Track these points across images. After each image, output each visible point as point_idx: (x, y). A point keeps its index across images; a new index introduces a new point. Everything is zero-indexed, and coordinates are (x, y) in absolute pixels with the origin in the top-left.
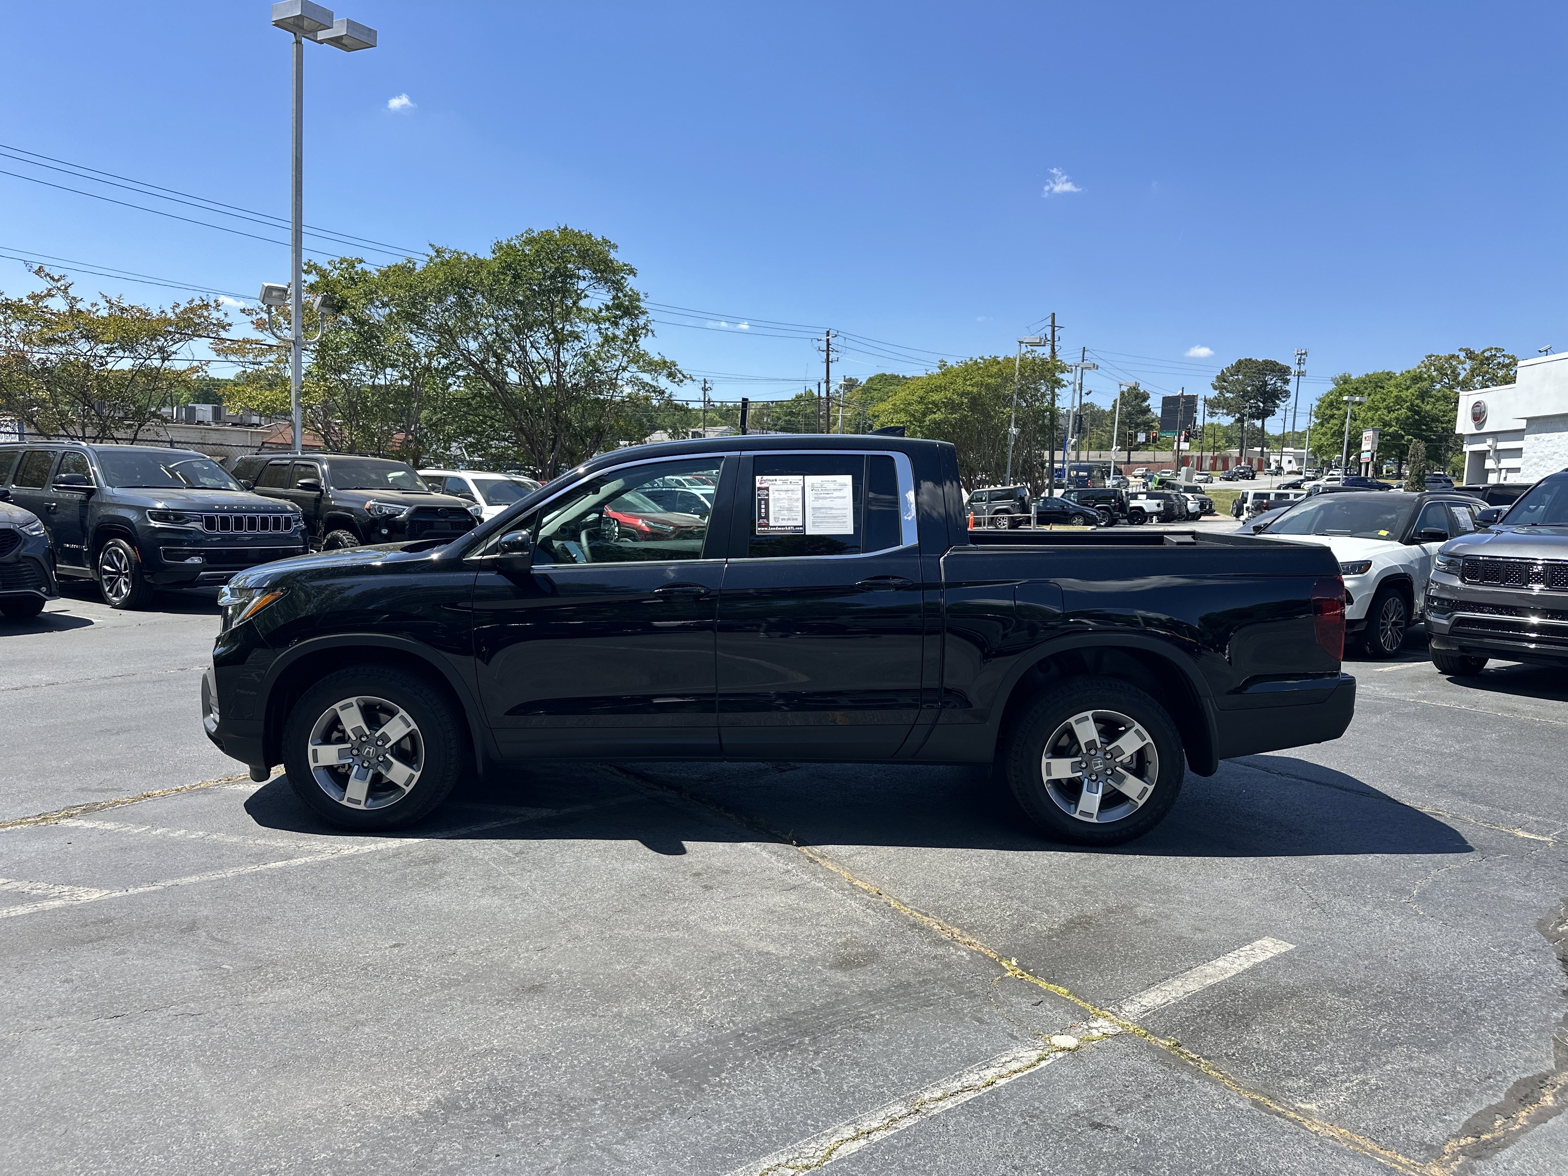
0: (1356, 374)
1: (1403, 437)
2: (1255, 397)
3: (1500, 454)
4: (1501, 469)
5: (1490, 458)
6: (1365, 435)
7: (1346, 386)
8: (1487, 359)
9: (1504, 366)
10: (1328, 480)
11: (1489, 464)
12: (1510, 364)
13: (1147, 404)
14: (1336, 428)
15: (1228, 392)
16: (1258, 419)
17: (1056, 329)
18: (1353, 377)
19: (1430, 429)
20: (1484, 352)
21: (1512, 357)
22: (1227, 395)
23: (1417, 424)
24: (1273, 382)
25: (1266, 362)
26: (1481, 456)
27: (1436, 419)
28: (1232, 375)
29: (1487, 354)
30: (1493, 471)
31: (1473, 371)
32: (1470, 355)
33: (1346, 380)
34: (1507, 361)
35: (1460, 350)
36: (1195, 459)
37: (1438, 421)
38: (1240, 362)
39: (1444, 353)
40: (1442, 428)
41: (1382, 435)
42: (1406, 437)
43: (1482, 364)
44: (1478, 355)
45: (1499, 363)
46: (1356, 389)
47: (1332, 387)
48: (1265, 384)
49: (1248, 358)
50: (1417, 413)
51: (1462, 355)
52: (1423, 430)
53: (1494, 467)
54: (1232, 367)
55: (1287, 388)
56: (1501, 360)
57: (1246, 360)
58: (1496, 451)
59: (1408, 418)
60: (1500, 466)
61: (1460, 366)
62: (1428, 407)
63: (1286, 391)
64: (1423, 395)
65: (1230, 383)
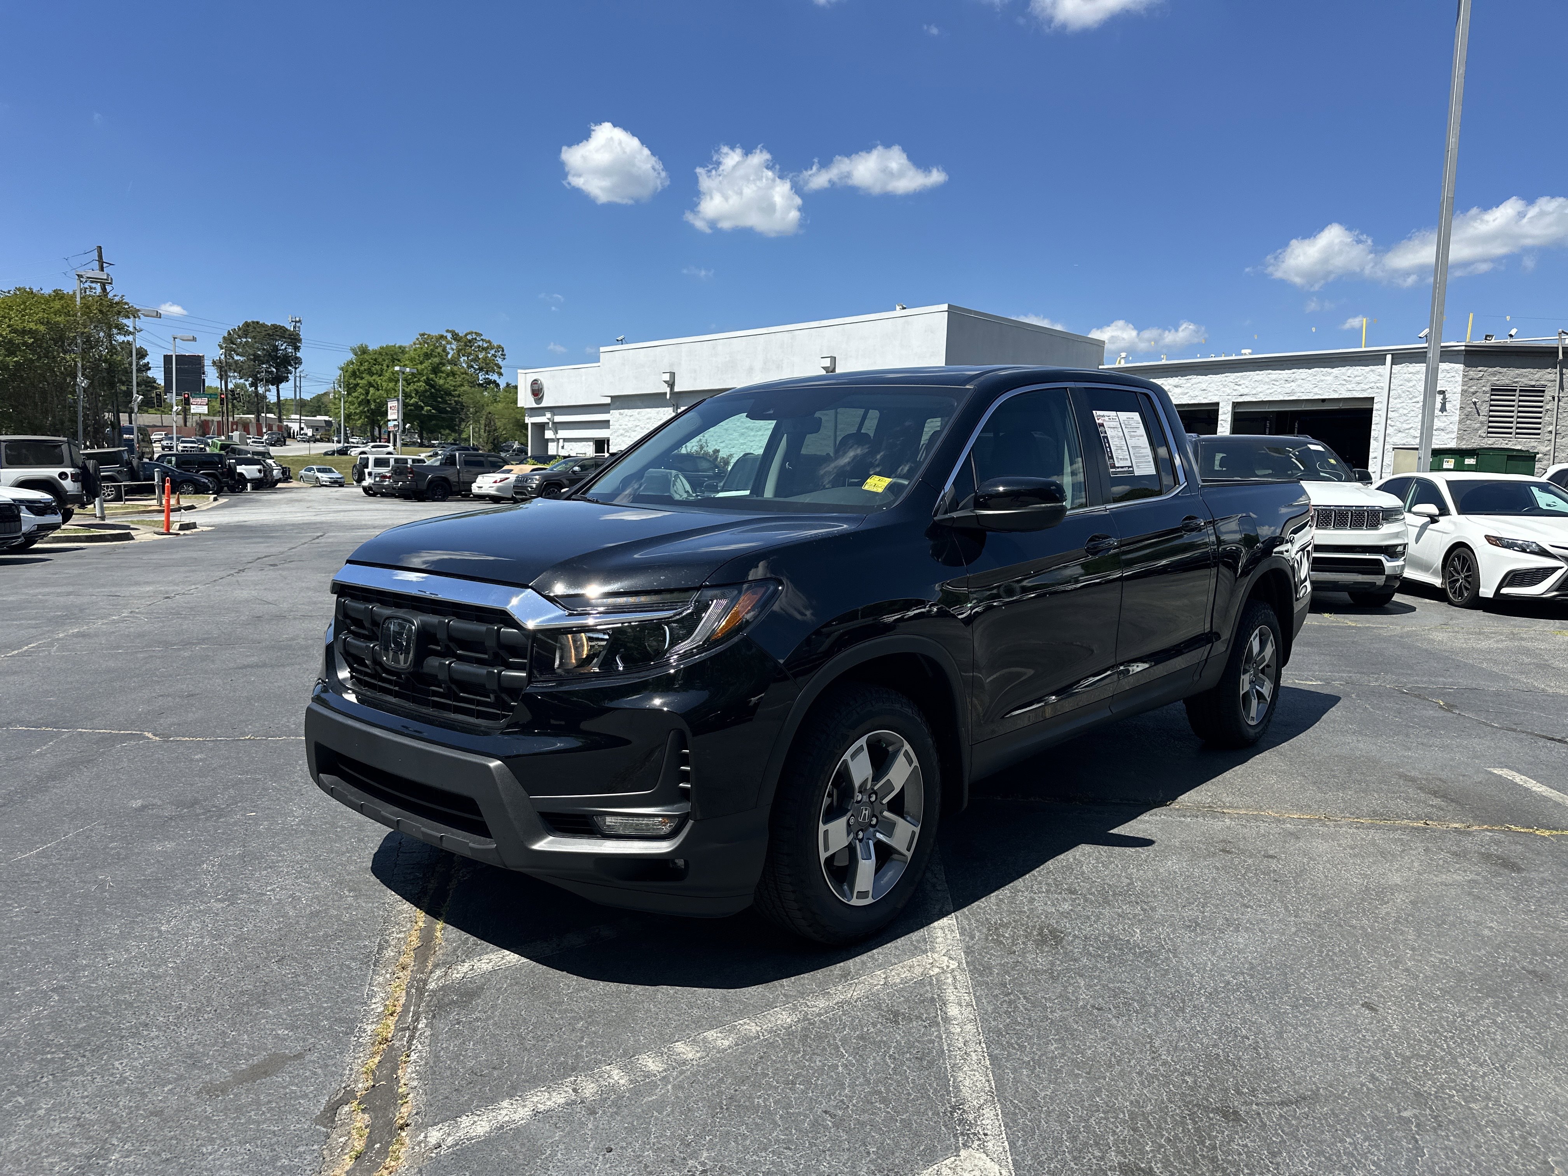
0: (373, 346)
1: (422, 408)
2: (267, 362)
3: (557, 426)
4: (558, 439)
5: (550, 429)
6: (390, 404)
7: (365, 356)
8: (470, 341)
9: (483, 349)
10: (373, 447)
11: (549, 434)
12: (488, 348)
13: (145, 361)
14: (362, 397)
15: (237, 354)
16: (273, 385)
17: (105, 265)
18: (370, 348)
19: (445, 402)
20: (466, 335)
21: (489, 342)
22: (236, 358)
23: (433, 397)
24: (283, 347)
25: (275, 327)
26: (541, 428)
27: (448, 393)
28: (240, 337)
29: (469, 337)
30: (552, 440)
31: (459, 351)
32: (455, 336)
33: (364, 351)
34: (485, 345)
35: (447, 331)
36: (216, 424)
37: (450, 395)
38: (247, 324)
39: (435, 333)
40: (455, 401)
41: (405, 405)
42: (426, 408)
43: (466, 345)
44: (461, 337)
45: (479, 346)
46: (375, 360)
47: (351, 356)
48: (276, 349)
49: (255, 320)
50: (432, 386)
51: (449, 336)
52: (439, 402)
53: (553, 437)
54: (239, 329)
55: (298, 355)
56: (480, 343)
57: (253, 322)
58: (554, 423)
59: (426, 391)
60: (558, 437)
61: (448, 346)
62: (441, 382)
63: (297, 358)
64: (436, 370)
65: (238, 346)
